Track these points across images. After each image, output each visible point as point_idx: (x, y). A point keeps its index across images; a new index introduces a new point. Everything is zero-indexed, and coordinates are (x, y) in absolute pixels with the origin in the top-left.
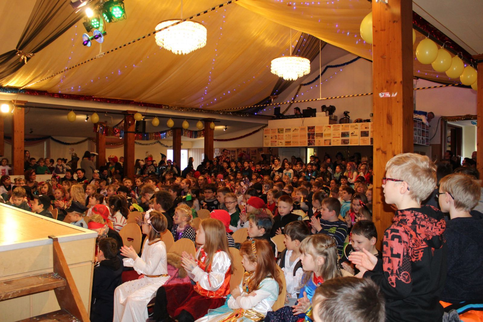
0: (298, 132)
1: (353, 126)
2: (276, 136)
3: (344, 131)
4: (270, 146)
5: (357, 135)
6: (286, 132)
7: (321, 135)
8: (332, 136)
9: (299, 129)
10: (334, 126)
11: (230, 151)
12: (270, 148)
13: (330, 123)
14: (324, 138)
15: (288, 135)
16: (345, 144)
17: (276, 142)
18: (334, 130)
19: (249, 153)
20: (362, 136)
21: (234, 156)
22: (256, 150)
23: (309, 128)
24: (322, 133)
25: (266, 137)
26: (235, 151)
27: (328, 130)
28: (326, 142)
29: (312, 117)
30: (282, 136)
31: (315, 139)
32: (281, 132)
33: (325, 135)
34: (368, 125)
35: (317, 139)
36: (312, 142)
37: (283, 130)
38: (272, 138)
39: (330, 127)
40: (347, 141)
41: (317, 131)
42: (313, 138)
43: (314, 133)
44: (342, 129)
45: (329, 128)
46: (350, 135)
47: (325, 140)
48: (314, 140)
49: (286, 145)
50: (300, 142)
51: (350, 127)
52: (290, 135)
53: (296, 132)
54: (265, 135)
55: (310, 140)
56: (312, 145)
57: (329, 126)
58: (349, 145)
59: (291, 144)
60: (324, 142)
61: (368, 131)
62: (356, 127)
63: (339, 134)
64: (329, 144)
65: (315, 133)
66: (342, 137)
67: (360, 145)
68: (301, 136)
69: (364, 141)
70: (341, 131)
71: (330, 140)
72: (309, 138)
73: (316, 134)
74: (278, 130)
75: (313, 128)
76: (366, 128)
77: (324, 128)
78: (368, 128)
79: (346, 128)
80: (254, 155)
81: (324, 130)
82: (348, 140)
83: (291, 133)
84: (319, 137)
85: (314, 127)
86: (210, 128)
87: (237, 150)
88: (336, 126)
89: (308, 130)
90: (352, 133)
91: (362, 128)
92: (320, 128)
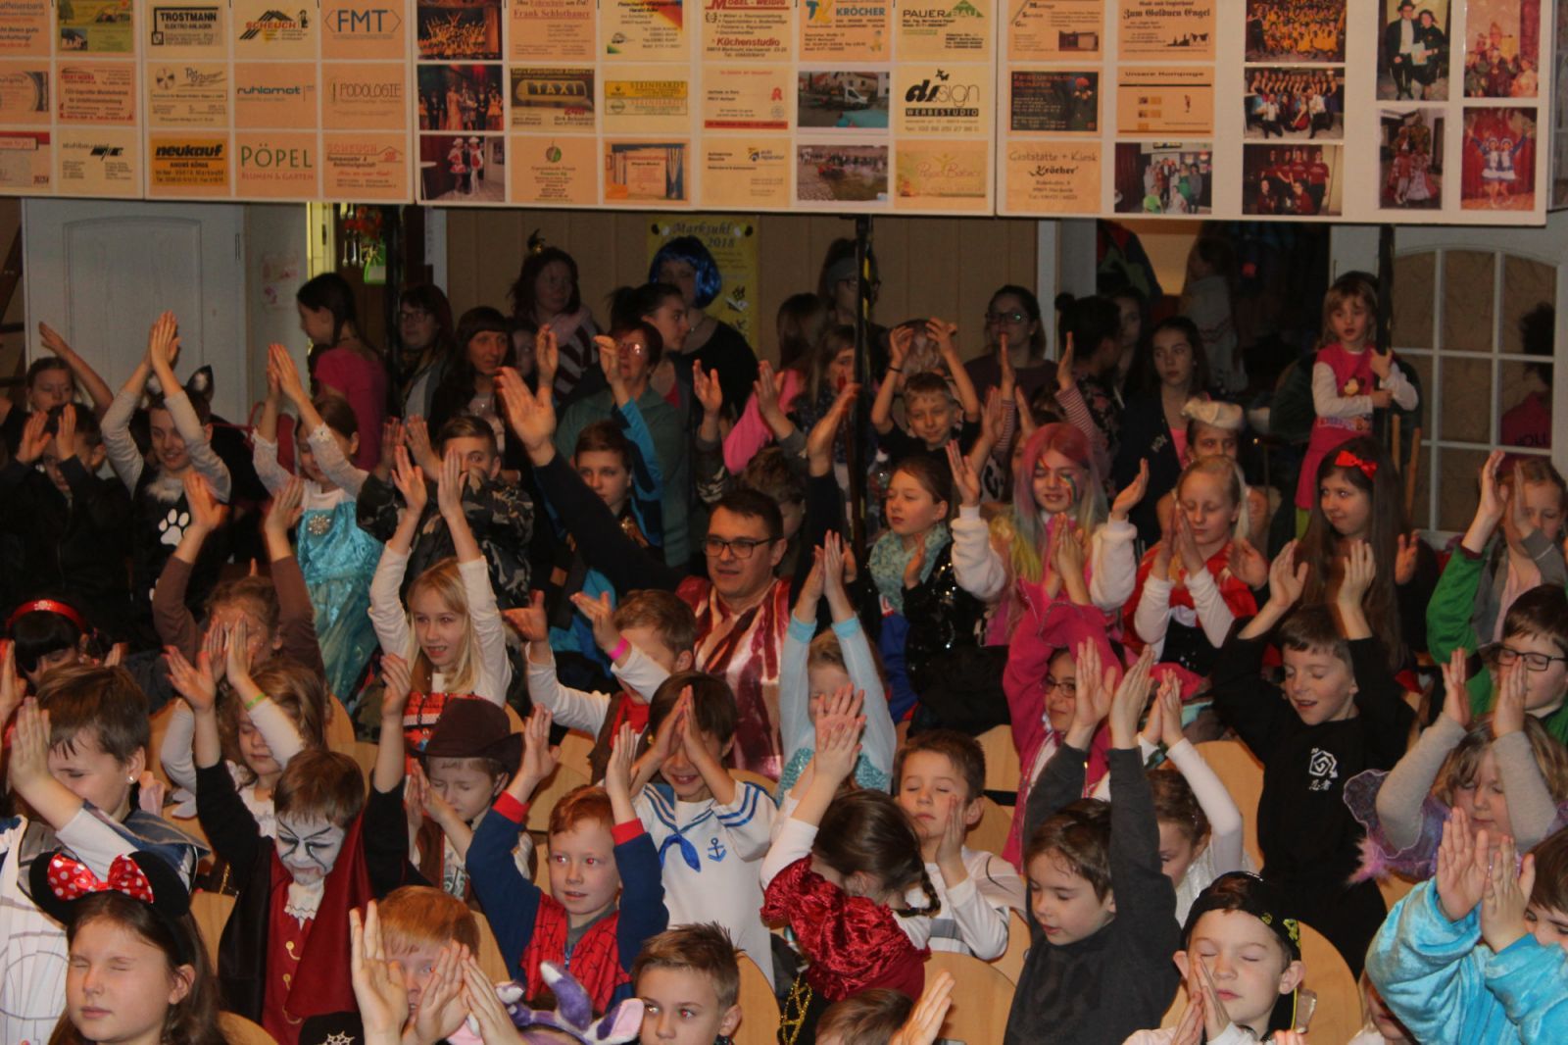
0: (307, 53)
1: (932, 18)
2: (40, 79)
3: (824, 64)
5: (971, 113)
6: (157, 38)
7: (574, 93)
8: (697, 107)
9: (315, 17)
10: (719, 3)
14: (607, 125)
15: (190, 72)
16: (839, 196)
17: (43, 139)
18: (724, 45)
20: (1021, 120)
23: (432, 10)
24: (588, 77)
27: (656, 38)
28: (632, 172)
30: (125, 76)
31: (508, 132)
32: (94, 35)
33: (616, 92)
34: (1095, 16)
35: (524, 132)
36: (467, 159)
37: (126, 18)
39: (671, 9)
40: (866, 171)
41: (521, 51)
42: (485, 120)
43: (498, 70)
44: (811, 43)
45: (660, 20)
46: (897, 103)
47: (618, 148)
48: (499, 145)
49: (160, 178)
50: (335, 159)
51: (892, 18)
52: (213, 78)
53: (277, 52)
56: (466, 187)
57: (657, 6)
58: (888, 204)
59: (220, 178)
60: (611, 167)
61: (1092, 79)
62: (961, 24)
63: (777, 94)
64: (661, 187)
65: (508, 64)
66: (803, 122)
67: (1001, 212)
68: (345, 91)
69: (1047, 169)
70: (792, 66)
71: (677, 147)
72: (433, 116)
73: (518, 77)
74: (65, 10)
75: (481, 11)
76: (1068, 42)
77: (605, 22)
78: (1096, 46)
79: (853, 35)
81: (601, 42)
82: (876, 158)
83: (227, 54)
84: (548, 115)
88: (742, 5)
89: (423, 34)
90: (918, 93)
91: (1018, 45)
92: (565, 16)
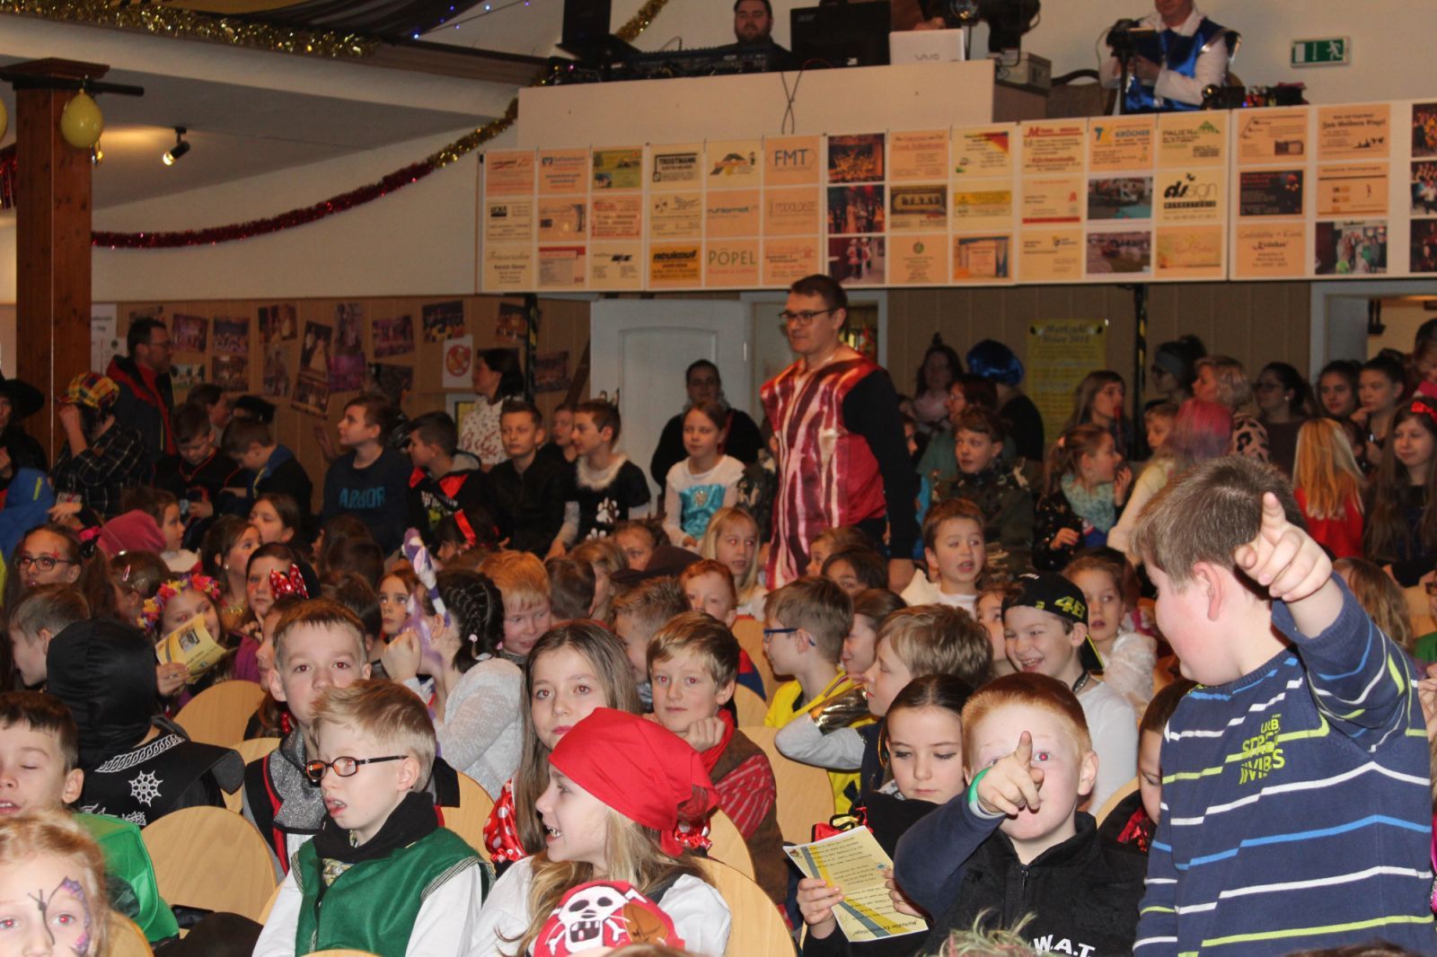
0: (754, 182)
1: (1185, 137)
2: (580, 209)
3: (1107, 173)
4: (530, 283)
5: (1211, 204)
6: (657, 177)
7: (933, 202)
8: (1018, 209)
9: (760, 156)
10: (1034, 132)
11: (203, 324)
12: (530, 298)
13: (998, 117)
14: (957, 225)
15: (678, 200)
16: (1117, 270)
17: (581, 251)
18: (1037, 163)
19: (358, 344)
20: (1247, 209)
21: (239, 364)
22: (407, 320)
23: (838, 149)
24: (942, 191)
25: (498, 213)
26: (243, 328)
27: (990, 160)
28: (972, 258)
29: (861, 64)
30: (634, 205)
31: (888, 233)
32: (616, 176)
33: (962, 201)
34: (1301, 129)
35: (900, 233)
36: (860, 254)
37: (637, 164)
38: (546, 224)
39: (1001, 139)
40: (1135, 251)
41: (897, 173)
42: (872, 225)
43: (881, 188)
44: (1098, 158)
45: (993, 147)
46: (1158, 199)
47: (963, 242)
48: (881, 243)
49: (656, 275)
50: (771, 258)
51: (1157, 137)
52: (692, 203)
53: (736, 182)
54: (490, 200)
55: (847, 242)
56: (858, 274)
57: (990, 137)
58: (1150, 275)
59: (694, 274)
60: (958, 255)
61: (1299, 175)
62: (1205, 140)
63: (1073, 197)
64: (992, 269)
65: (888, 184)
66: (1091, 216)
67: (1233, 277)
68: (781, 209)
69: (1265, 245)
70: (1083, 176)
71: (1003, 240)
72: (837, 224)
73: (895, 193)
74: (598, 160)
75: (871, 146)
76: (1281, 149)
77: (955, 150)
78: (1301, 151)
79: (1126, 151)
80: (392, 351)
81: (952, 164)
82: (1142, 241)
83: (702, 186)
84: (915, 219)
85: (880, 139)
86: (62, 140)
87: (263, 313)
88: (1049, 132)
89: (832, 165)
90: (1174, 191)
91: (1248, 151)
92: (929, 145)
